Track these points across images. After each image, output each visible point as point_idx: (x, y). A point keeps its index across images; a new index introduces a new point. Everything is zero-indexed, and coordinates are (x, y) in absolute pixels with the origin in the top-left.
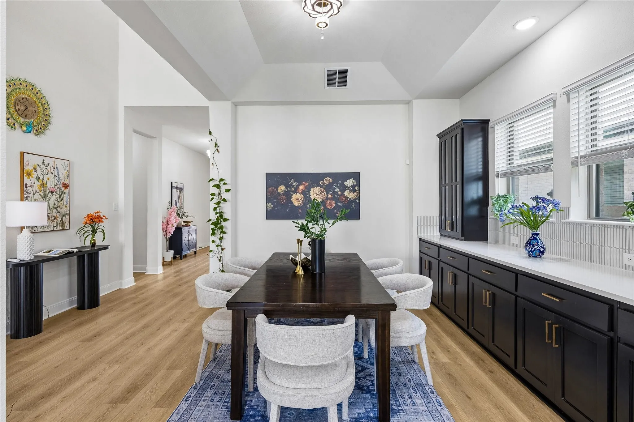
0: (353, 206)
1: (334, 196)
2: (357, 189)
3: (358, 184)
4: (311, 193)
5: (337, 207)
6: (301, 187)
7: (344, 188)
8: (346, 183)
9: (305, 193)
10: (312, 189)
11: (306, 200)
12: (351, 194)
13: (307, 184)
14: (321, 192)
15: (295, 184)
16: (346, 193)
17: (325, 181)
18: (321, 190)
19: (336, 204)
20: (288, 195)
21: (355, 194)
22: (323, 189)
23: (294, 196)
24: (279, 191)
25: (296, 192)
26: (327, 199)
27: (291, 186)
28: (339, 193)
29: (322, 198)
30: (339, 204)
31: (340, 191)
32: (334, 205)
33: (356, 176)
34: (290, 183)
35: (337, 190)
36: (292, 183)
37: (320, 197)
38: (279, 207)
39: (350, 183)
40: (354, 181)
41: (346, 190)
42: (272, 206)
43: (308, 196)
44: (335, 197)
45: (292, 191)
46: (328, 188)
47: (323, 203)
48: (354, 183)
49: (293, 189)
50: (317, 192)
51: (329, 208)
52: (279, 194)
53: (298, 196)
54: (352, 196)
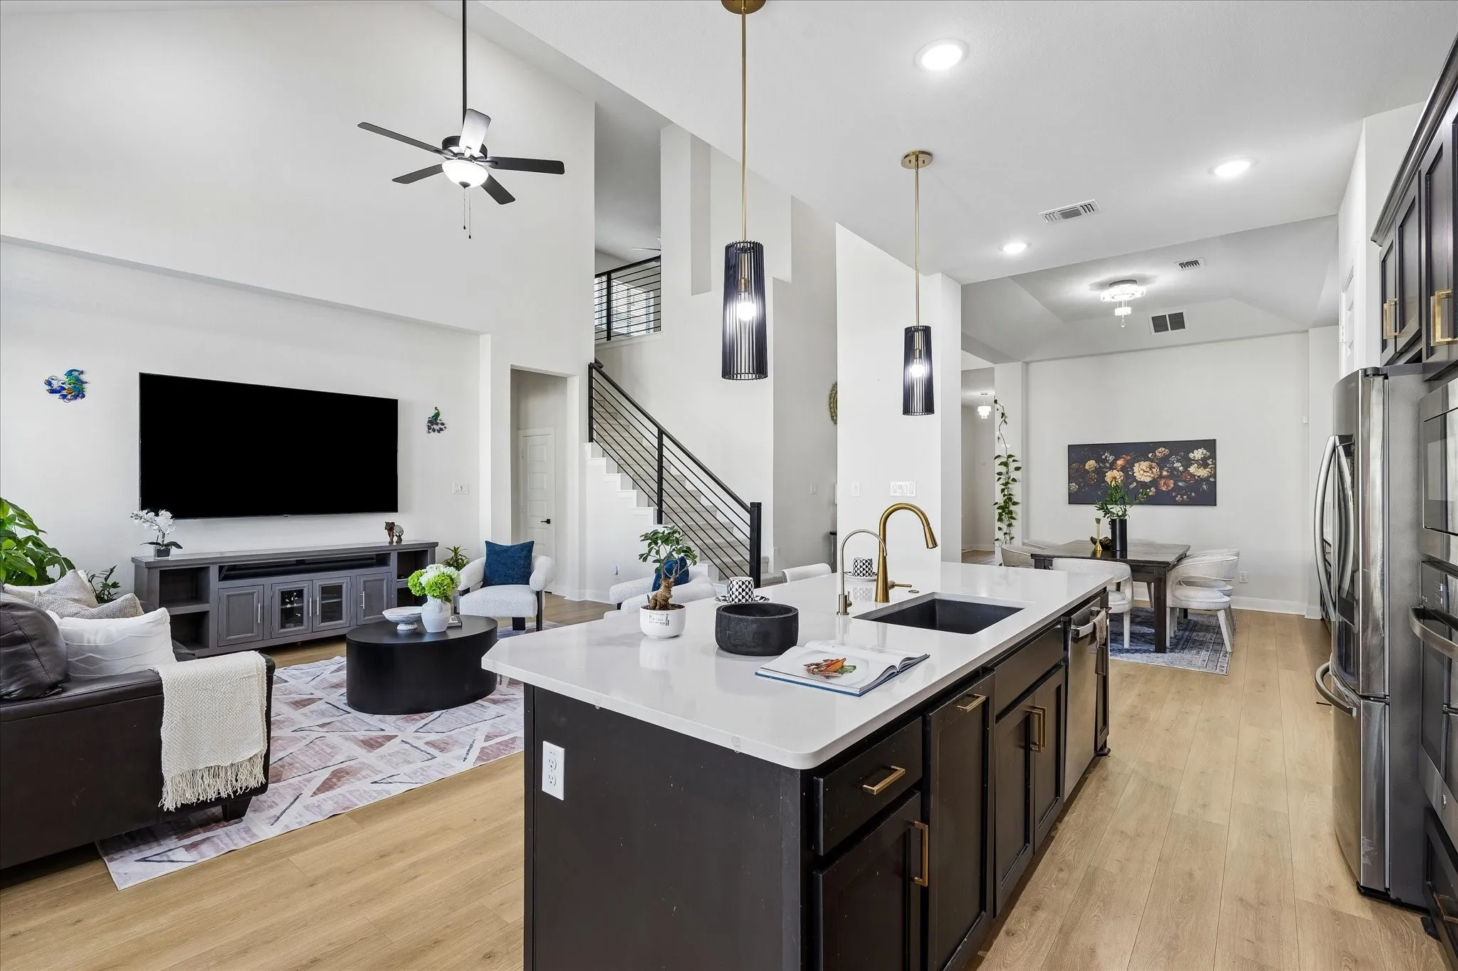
0: (1204, 487)
1: (1171, 473)
2: (1210, 463)
3: (1213, 456)
4: (1136, 469)
5: (1177, 488)
6: (1120, 462)
7: (1188, 462)
8: (1191, 455)
9: (1127, 469)
10: (1136, 465)
11: (1127, 479)
12: (1200, 470)
13: (1129, 458)
14: (1151, 468)
15: (1111, 458)
16: (1192, 469)
17: (1157, 454)
18: (1151, 466)
19: (1175, 484)
20: (1100, 473)
21: (1207, 470)
22: (1154, 464)
23: (1109, 475)
24: (1087, 467)
25: (1112, 467)
26: (1161, 477)
27: (1105, 461)
28: (1181, 469)
29: (1152, 476)
30: (1180, 484)
31: (1182, 466)
32: (1172, 485)
33: (1210, 445)
34: (1103, 457)
35: (1177, 465)
36: (1106, 457)
37: (1149, 474)
38: (1087, 489)
39: (1198, 454)
40: (1205, 451)
41: (1192, 464)
42: (1077, 487)
43: (1130, 473)
44: (1174, 474)
45: (1106, 467)
46: (1162, 462)
47: (1154, 482)
48: (1206, 454)
49: (1108, 465)
50: (1144, 468)
51: (1164, 489)
52: (1087, 472)
53: (1116, 473)
54: (1203, 473)
